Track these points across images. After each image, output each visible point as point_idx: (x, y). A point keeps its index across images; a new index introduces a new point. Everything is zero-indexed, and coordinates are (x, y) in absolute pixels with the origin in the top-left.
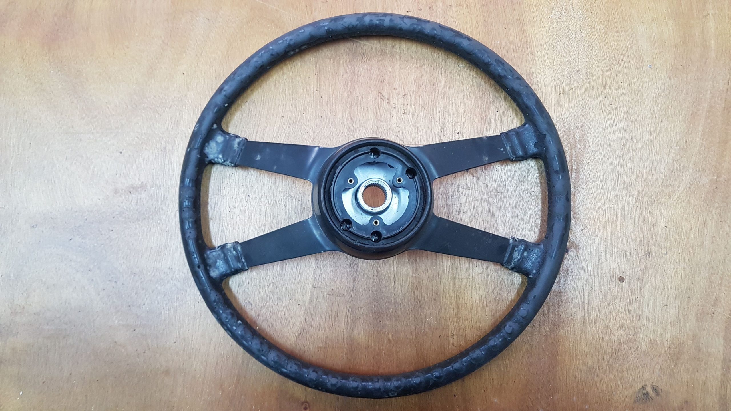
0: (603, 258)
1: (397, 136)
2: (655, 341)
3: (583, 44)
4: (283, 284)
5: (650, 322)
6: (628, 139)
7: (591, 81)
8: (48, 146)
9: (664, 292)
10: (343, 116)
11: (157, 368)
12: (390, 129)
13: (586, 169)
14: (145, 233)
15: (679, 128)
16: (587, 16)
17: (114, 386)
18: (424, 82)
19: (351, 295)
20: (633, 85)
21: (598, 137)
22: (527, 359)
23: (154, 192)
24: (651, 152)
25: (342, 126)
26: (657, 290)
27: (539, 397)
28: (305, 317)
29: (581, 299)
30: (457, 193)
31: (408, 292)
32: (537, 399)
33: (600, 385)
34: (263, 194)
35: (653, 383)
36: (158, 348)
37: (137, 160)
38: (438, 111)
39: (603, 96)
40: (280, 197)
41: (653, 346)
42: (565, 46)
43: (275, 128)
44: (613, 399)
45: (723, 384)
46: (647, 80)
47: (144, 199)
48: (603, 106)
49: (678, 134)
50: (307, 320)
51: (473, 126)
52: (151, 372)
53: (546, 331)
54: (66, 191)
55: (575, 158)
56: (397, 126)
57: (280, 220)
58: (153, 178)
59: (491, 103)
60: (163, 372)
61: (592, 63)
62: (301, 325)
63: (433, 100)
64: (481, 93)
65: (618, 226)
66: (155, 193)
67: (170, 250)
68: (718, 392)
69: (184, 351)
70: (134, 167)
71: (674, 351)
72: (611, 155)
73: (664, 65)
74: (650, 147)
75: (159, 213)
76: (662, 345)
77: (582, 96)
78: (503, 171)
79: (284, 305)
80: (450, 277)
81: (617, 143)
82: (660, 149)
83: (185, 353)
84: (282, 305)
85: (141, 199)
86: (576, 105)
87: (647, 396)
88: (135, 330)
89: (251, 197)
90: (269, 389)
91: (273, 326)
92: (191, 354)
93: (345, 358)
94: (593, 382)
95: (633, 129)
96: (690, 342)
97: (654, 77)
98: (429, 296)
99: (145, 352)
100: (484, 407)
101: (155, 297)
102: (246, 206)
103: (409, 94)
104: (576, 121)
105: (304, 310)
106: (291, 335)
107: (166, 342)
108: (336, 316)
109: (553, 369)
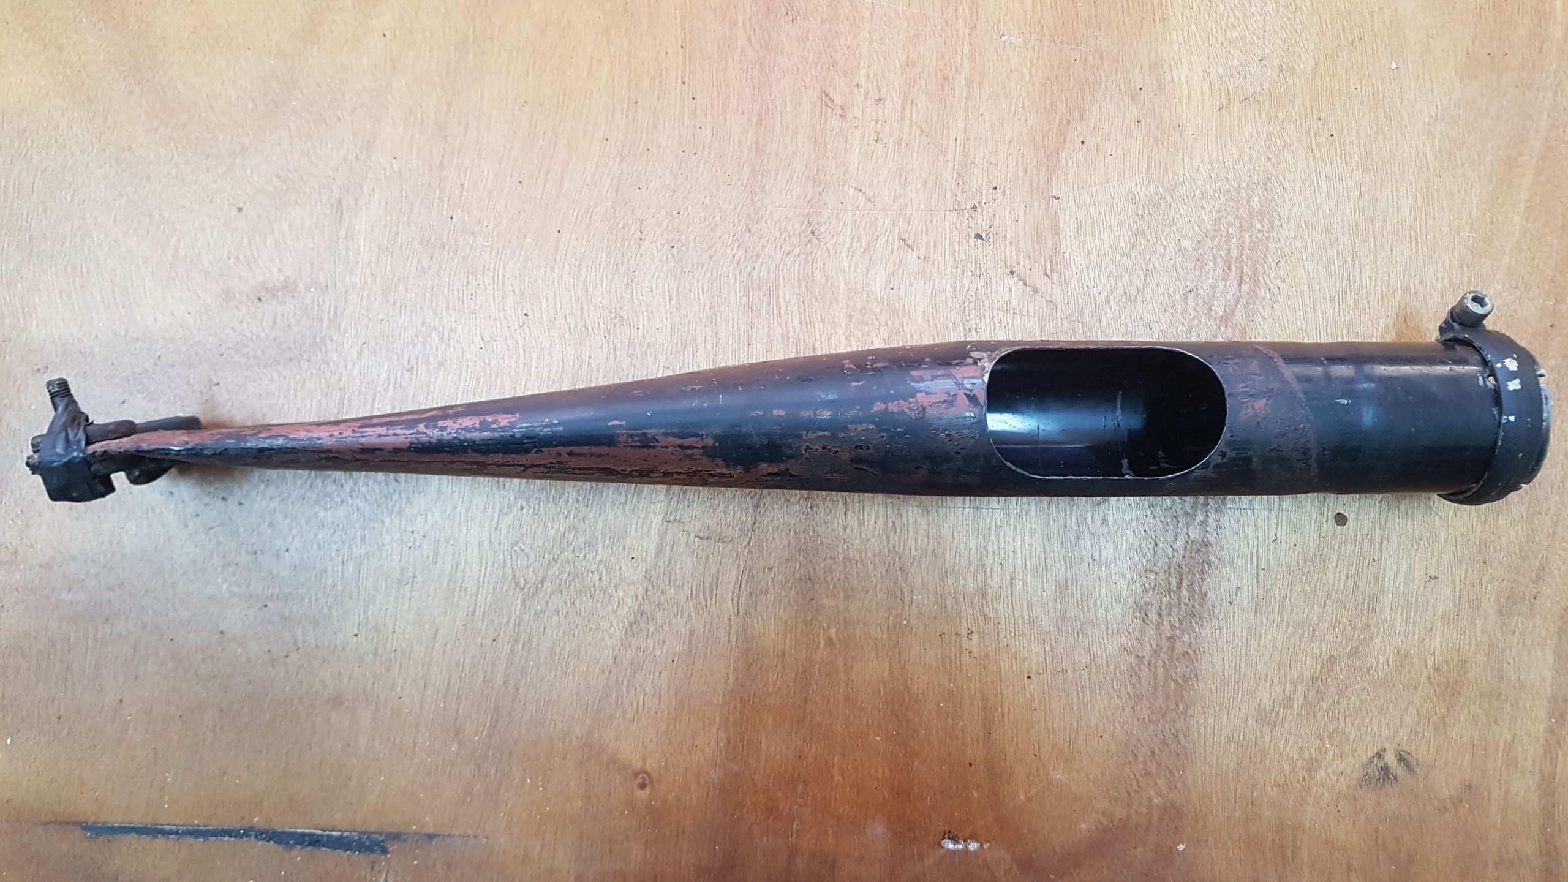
1: (860, 191)
2: (1407, 654)
4: (598, 513)
5: (1399, 612)
6: (1367, 213)
7: (1291, 82)
8: (75, 191)
9: (1430, 550)
10: (740, 142)
11: (314, 689)
12: (844, 175)
13: (1271, 276)
14: (292, 392)
15: (1477, 193)
17: (218, 729)
18: (923, 71)
19: (748, 539)
20: (1381, 95)
21: (1300, 207)
22: (1129, 688)
23: (313, 299)
24: (1414, 242)
25: (739, 165)
26: (1415, 545)
27: (1154, 771)
28: (645, 585)
29: (1252, 559)
30: (987, 321)
31: (874, 536)
32: (1148, 774)
33: (1285, 746)
34: (559, 313)
35: (1399, 745)
36: (317, 646)
37: (276, 228)
38: (953, 137)
39: (1315, 117)
40: (596, 319)
41: (1402, 666)
43: (588, 164)
44: (1313, 779)
45: (1550, 750)
46: (1413, 86)
47: (291, 316)
48: (1313, 140)
49: (1475, 205)
50: (649, 593)
51: (1029, 172)
52: (301, 699)
53: (1173, 628)
54: (113, 292)
55: (1249, 252)
56: (861, 167)
57: (595, 369)
58: (312, 269)
59: (1069, 122)
60: (328, 701)
61: (1293, 42)
62: (638, 603)
63: (941, 113)
64: (1049, 101)
66: (316, 303)
68: (1537, 771)
69: (375, 654)
70: (268, 244)
71: (1447, 677)
72: (1329, 247)
73: (1450, 52)
74: (1412, 232)
75: (323, 349)
76: (1422, 663)
77: (1269, 115)
78: (1091, 275)
79: (598, 558)
81: (1342, 221)
82: (1435, 236)
83: (378, 658)
84: (594, 560)
85: (283, 315)
86: (1255, 134)
87: (1385, 774)
88: (266, 606)
89: (531, 316)
90: (564, 742)
91: (573, 604)
92: (391, 661)
93: (731, 678)
94: (1271, 741)
95: (1378, 192)
96: (1481, 659)
97: (1427, 77)
98: (921, 547)
99: (287, 656)
100: (1034, 791)
101: (312, 536)
102: (519, 337)
103: (889, 98)
104: (1254, 169)
105: (644, 570)
106: (615, 624)
107: (335, 633)
108: (714, 583)
109: (1185, 711)
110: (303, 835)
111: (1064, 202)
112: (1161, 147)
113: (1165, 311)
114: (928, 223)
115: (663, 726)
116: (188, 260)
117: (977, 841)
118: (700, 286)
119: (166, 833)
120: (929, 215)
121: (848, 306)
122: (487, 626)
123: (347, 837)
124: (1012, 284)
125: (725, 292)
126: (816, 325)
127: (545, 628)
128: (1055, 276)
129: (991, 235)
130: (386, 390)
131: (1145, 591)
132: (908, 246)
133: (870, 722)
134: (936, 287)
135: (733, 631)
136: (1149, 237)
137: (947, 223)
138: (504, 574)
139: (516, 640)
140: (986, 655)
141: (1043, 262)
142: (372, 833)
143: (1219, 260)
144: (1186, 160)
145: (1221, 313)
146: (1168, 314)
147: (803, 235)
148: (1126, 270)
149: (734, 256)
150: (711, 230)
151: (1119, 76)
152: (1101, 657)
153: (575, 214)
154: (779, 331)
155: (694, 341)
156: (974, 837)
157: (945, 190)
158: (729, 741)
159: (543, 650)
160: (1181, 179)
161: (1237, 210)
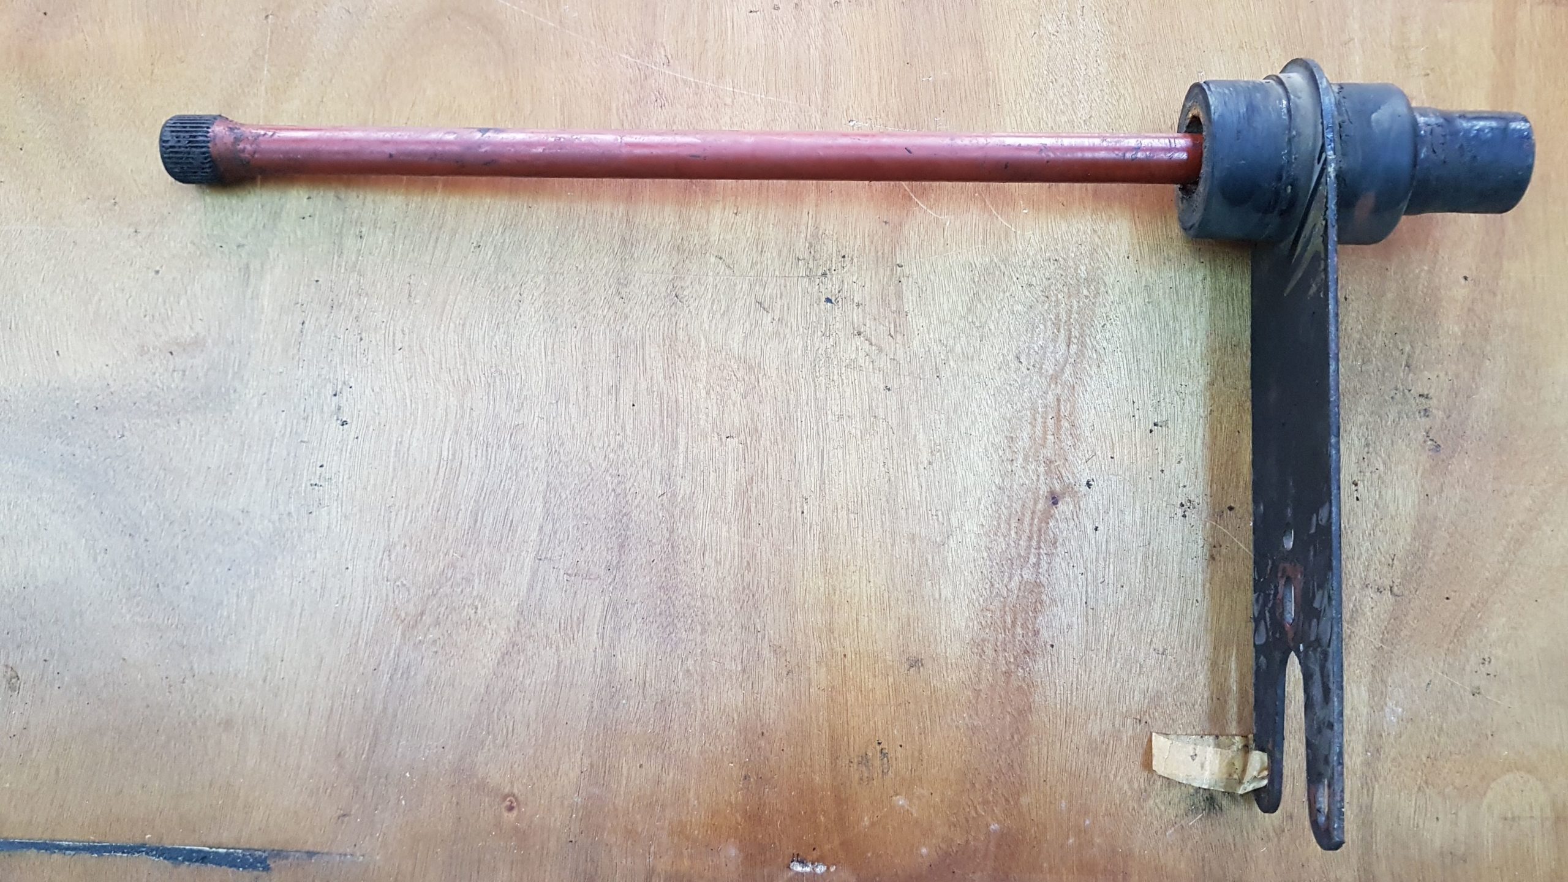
0: (1128, 518)
1: (721, 258)
3: (1101, 88)
4: (475, 552)
5: (1221, 650)
10: (612, 214)
11: (207, 714)
12: (706, 244)
13: (1098, 338)
14: (197, 437)
16: (1112, 34)
17: (116, 750)
19: (612, 577)
22: (967, 720)
23: (220, 354)
24: (1231, 308)
25: (611, 235)
26: (1235, 587)
27: (991, 799)
28: (517, 618)
29: (1081, 599)
30: (836, 377)
31: (730, 574)
32: (985, 802)
33: (1115, 776)
34: (443, 366)
36: (211, 673)
37: (189, 288)
38: (805, 211)
40: (477, 373)
42: (1065, 90)
43: (474, 233)
44: (1142, 808)
47: (199, 368)
50: (521, 626)
51: (875, 243)
52: (194, 723)
53: (1008, 663)
54: (39, 346)
55: (1077, 316)
56: (721, 237)
58: (220, 326)
60: (219, 724)
62: (510, 635)
65: (1160, 453)
66: (222, 357)
67: (246, 474)
68: (1355, 801)
69: (265, 681)
70: (181, 304)
72: (1151, 311)
75: (227, 399)
78: (931, 336)
79: (475, 593)
80: (816, 548)
83: (267, 685)
84: (471, 592)
85: (192, 367)
87: (1210, 804)
88: (165, 635)
90: (437, 767)
91: (450, 635)
92: (278, 689)
93: (596, 706)
94: (1101, 772)
98: (774, 585)
99: (183, 682)
100: (877, 817)
101: (211, 569)
102: (407, 389)
104: (1082, 241)
105: (516, 603)
106: (488, 655)
107: (229, 661)
108: (581, 618)
109: (1020, 742)
110: (192, 851)
111: (907, 270)
112: (995, 220)
113: (1000, 369)
114: (782, 287)
115: (531, 752)
116: (108, 317)
117: (824, 864)
118: (573, 344)
119: (62, 849)
120: (783, 281)
121: (708, 363)
122: (369, 656)
123: (232, 853)
124: (859, 344)
125: (595, 350)
126: (679, 380)
127: (422, 658)
128: (899, 337)
129: (840, 299)
130: (283, 436)
131: (983, 628)
132: (764, 309)
133: (724, 748)
134: (789, 346)
135: (599, 661)
136: (984, 302)
137: (800, 288)
138: (386, 607)
139: (395, 669)
140: (833, 687)
141: (887, 324)
142: (256, 850)
143: (1049, 323)
144: (1018, 232)
145: (1051, 372)
146: (1002, 371)
147: (668, 299)
148: (963, 331)
149: (604, 317)
150: (585, 293)
152: (941, 690)
154: (644, 386)
155: (567, 393)
156: (821, 860)
157: (799, 259)
158: (592, 766)
159: (420, 679)
160: (1013, 249)
161: (1066, 277)
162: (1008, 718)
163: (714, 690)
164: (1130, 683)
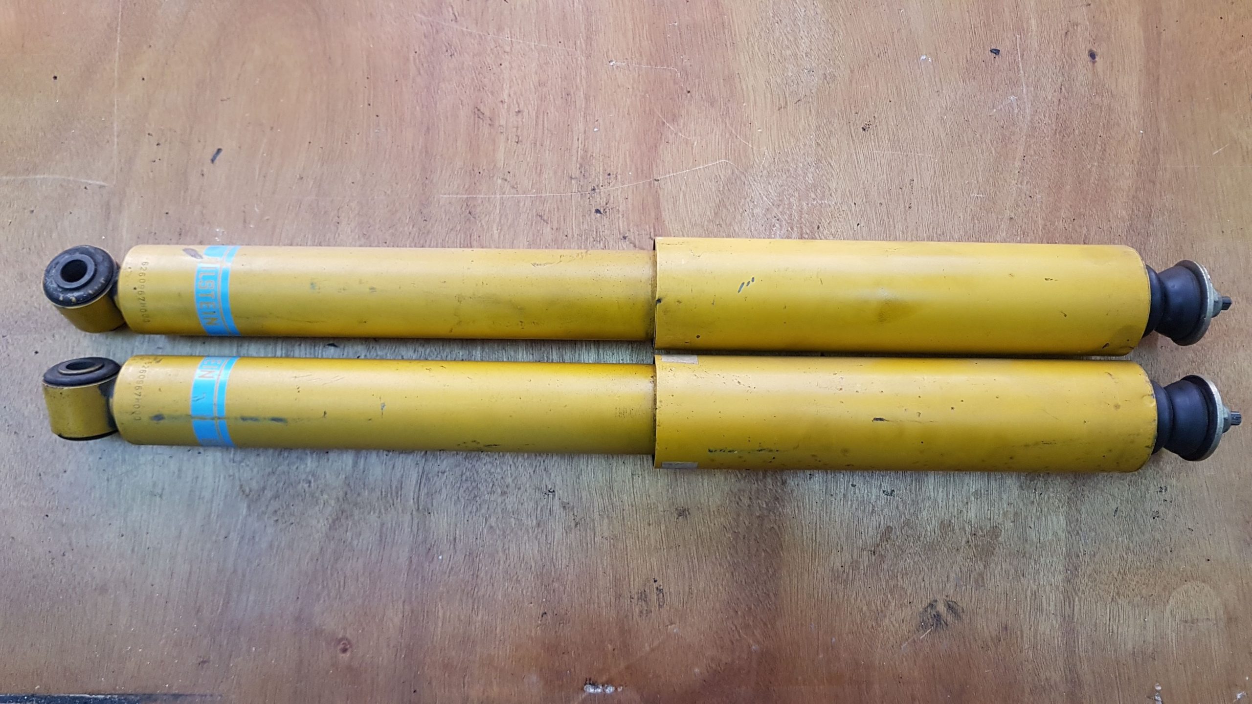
1: (506, 180)
2: (949, 524)
3: (818, 26)
6: (897, 182)
7: (833, 87)
10: (413, 147)
11: (85, 581)
12: (493, 168)
13: (825, 233)
14: (70, 348)
15: (982, 163)
18: (552, 90)
20: (903, 93)
21: (845, 180)
22: (728, 558)
25: (413, 164)
27: (751, 623)
28: (344, 489)
32: (746, 626)
33: (856, 600)
35: (947, 596)
36: (87, 546)
37: (59, 224)
38: (576, 138)
39: (853, 112)
41: (945, 533)
42: (788, 29)
44: (880, 627)
45: (1068, 596)
46: (927, 85)
48: (852, 129)
49: (981, 173)
50: (348, 495)
51: (634, 161)
52: (74, 590)
53: (761, 509)
56: (506, 162)
59: (664, 123)
60: (95, 589)
61: (834, 56)
62: (340, 504)
63: (566, 119)
64: (648, 109)
68: (1059, 612)
69: (133, 550)
70: (53, 237)
71: (982, 541)
73: (954, 60)
74: (934, 196)
76: (961, 530)
77: (817, 112)
79: (308, 469)
81: (878, 189)
82: (950, 198)
83: (135, 554)
86: (807, 127)
87: (938, 621)
88: (47, 516)
90: (281, 618)
91: (288, 506)
92: (145, 556)
93: (414, 560)
94: (844, 597)
95: (905, 167)
96: (1009, 525)
97: (937, 79)
99: (64, 555)
100: (656, 643)
101: (84, 460)
103: (526, 111)
104: (808, 153)
105: (344, 477)
106: (321, 521)
107: (102, 535)
108: (399, 486)
109: (774, 574)
110: (75, 698)
111: (663, 183)
112: (735, 139)
114: (559, 202)
115: (360, 601)
117: (613, 685)
120: (559, 197)
122: (220, 527)
124: (625, 246)
127: (265, 526)
129: (607, 210)
131: (738, 480)
132: (544, 220)
133: (524, 591)
135: (415, 522)
136: (729, 207)
137: (573, 202)
138: (233, 484)
139: (243, 536)
140: (615, 536)
141: (648, 230)
142: (129, 695)
143: (784, 222)
144: (755, 148)
147: (463, 216)
150: (393, 214)
151: (700, 88)
152: (706, 532)
153: (287, 205)
156: (610, 682)
157: (571, 178)
158: (412, 612)
159: (264, 545)
160: (751, 163)
161: (796, 184)
162: (763, 554)
163: (514, 542)
164: (865, 522)
